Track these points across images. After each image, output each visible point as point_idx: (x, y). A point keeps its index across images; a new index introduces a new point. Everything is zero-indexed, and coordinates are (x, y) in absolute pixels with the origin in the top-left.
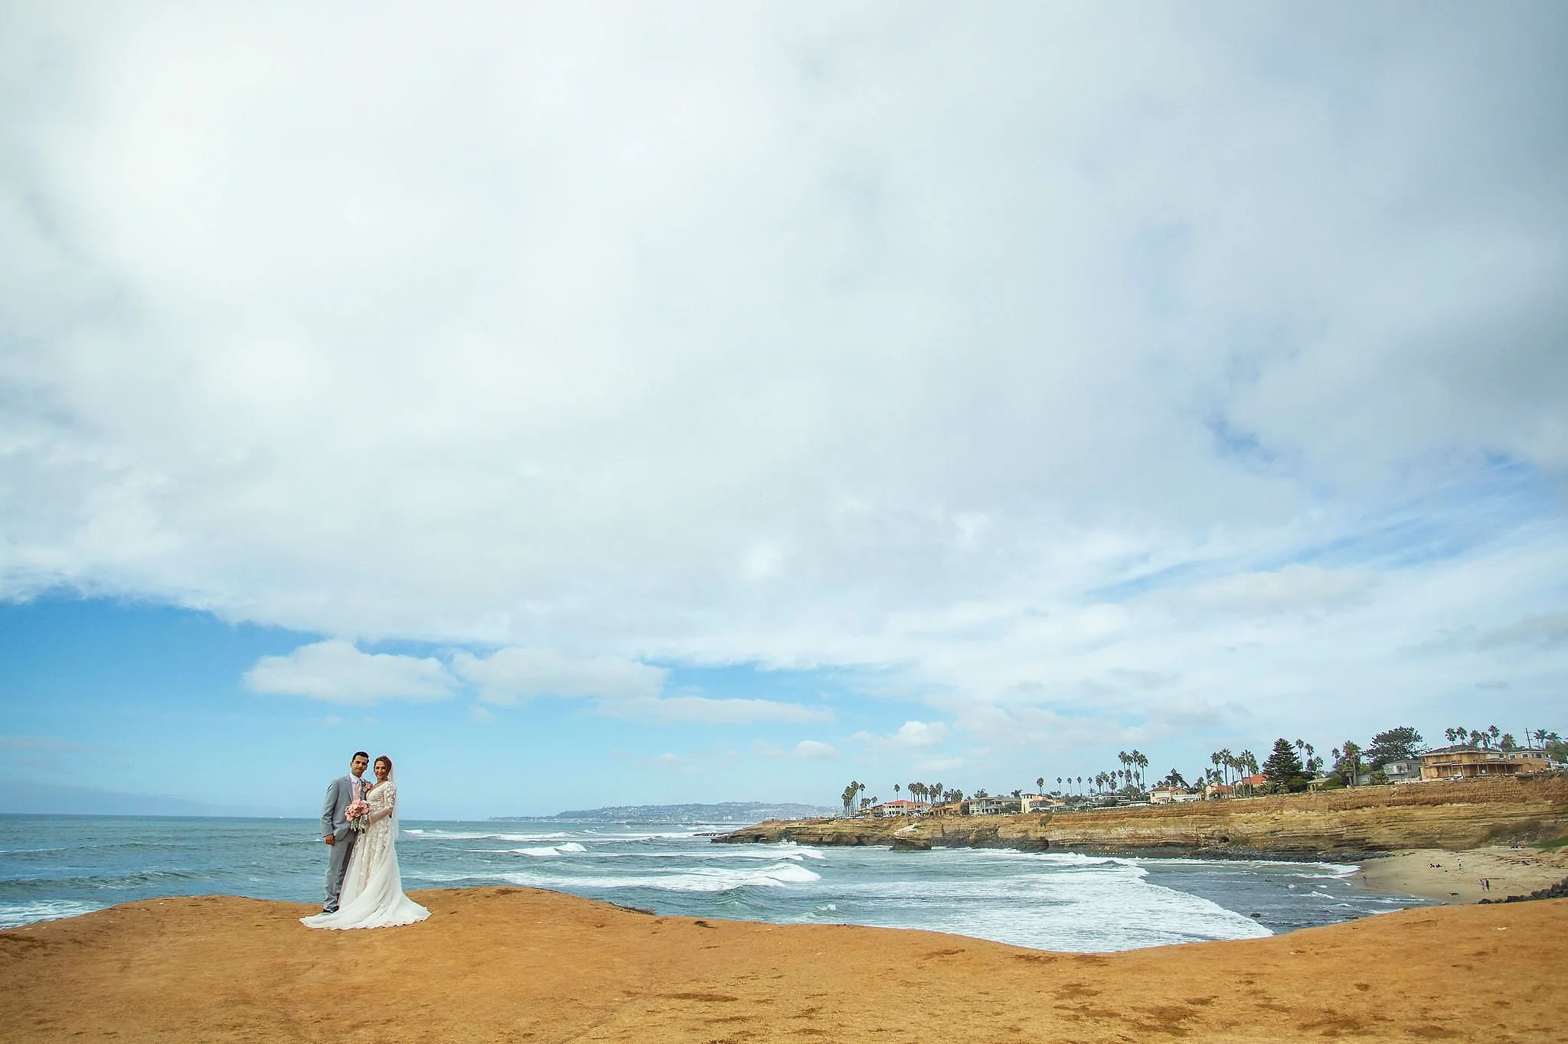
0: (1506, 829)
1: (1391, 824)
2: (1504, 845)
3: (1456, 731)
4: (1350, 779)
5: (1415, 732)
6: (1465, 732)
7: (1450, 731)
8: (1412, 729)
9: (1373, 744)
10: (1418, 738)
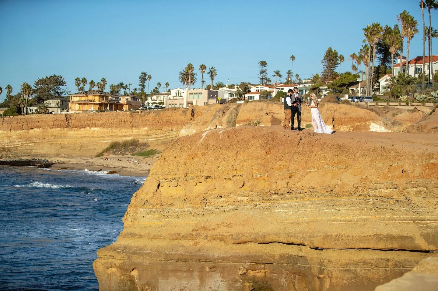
0: (120, 144)
1: (51, 140)
2: (118, 154)
3: (81, 79)
4: (22, 109)
5: (62, 79)
6: (86, 81)
7: (77, 80)
8: (61, 77)
9: (35, 85)
10: (63, 83)
